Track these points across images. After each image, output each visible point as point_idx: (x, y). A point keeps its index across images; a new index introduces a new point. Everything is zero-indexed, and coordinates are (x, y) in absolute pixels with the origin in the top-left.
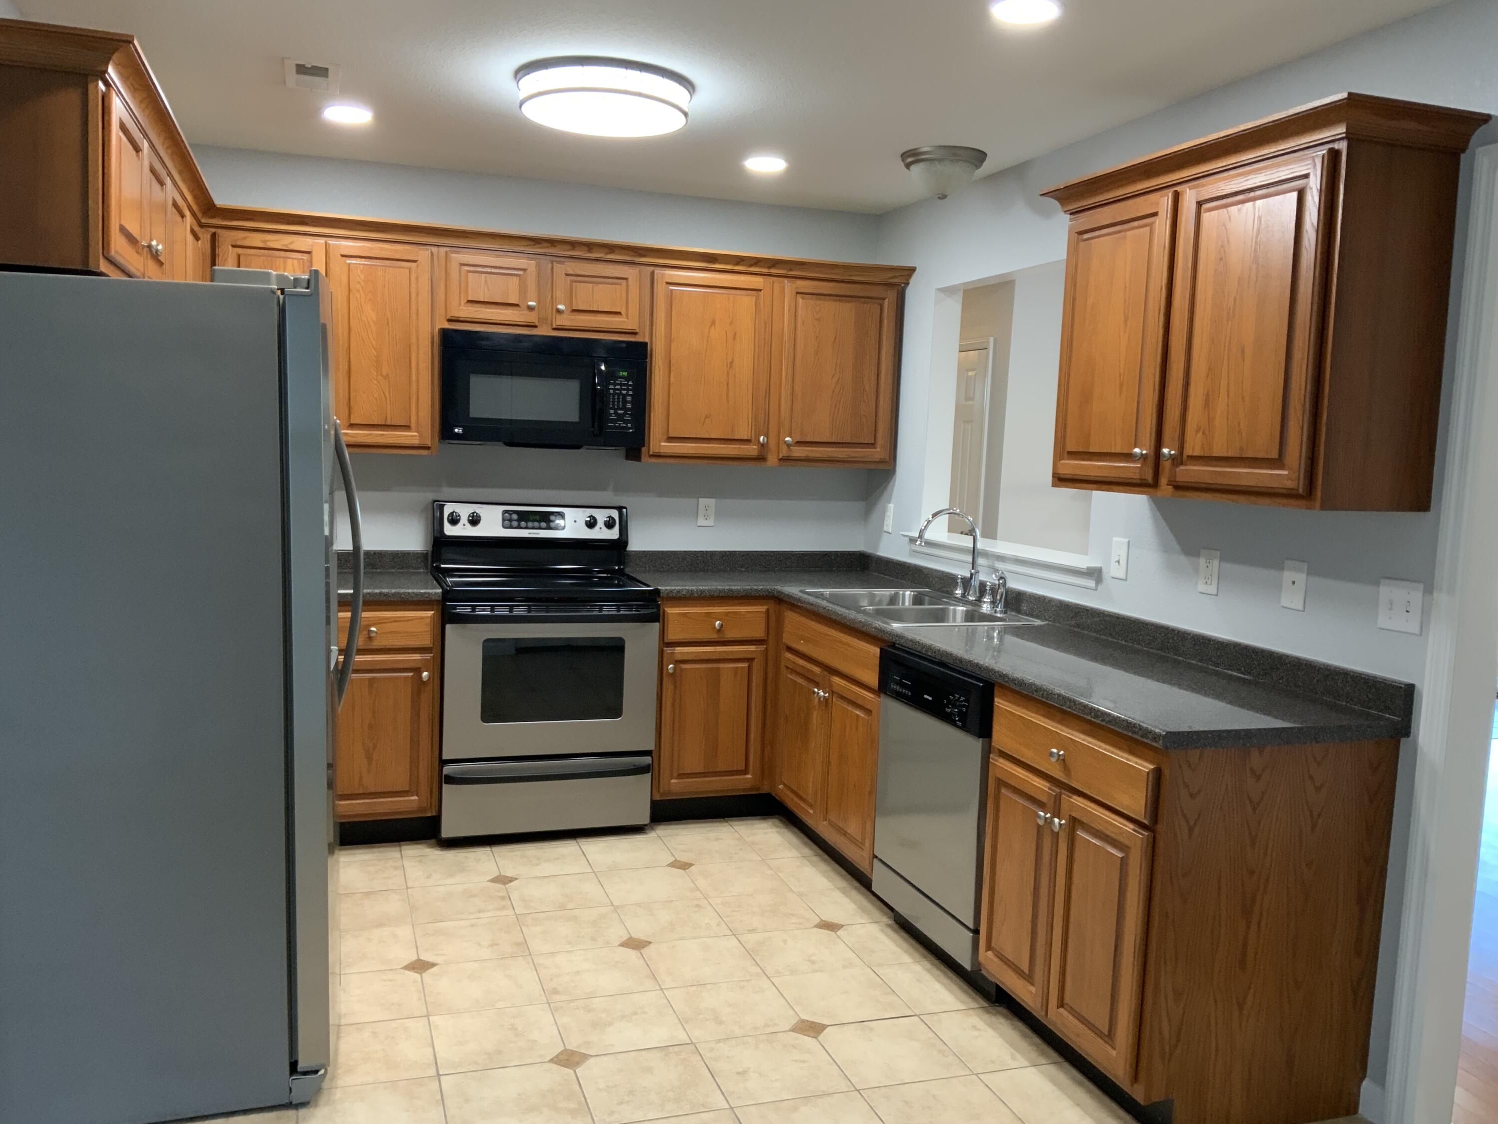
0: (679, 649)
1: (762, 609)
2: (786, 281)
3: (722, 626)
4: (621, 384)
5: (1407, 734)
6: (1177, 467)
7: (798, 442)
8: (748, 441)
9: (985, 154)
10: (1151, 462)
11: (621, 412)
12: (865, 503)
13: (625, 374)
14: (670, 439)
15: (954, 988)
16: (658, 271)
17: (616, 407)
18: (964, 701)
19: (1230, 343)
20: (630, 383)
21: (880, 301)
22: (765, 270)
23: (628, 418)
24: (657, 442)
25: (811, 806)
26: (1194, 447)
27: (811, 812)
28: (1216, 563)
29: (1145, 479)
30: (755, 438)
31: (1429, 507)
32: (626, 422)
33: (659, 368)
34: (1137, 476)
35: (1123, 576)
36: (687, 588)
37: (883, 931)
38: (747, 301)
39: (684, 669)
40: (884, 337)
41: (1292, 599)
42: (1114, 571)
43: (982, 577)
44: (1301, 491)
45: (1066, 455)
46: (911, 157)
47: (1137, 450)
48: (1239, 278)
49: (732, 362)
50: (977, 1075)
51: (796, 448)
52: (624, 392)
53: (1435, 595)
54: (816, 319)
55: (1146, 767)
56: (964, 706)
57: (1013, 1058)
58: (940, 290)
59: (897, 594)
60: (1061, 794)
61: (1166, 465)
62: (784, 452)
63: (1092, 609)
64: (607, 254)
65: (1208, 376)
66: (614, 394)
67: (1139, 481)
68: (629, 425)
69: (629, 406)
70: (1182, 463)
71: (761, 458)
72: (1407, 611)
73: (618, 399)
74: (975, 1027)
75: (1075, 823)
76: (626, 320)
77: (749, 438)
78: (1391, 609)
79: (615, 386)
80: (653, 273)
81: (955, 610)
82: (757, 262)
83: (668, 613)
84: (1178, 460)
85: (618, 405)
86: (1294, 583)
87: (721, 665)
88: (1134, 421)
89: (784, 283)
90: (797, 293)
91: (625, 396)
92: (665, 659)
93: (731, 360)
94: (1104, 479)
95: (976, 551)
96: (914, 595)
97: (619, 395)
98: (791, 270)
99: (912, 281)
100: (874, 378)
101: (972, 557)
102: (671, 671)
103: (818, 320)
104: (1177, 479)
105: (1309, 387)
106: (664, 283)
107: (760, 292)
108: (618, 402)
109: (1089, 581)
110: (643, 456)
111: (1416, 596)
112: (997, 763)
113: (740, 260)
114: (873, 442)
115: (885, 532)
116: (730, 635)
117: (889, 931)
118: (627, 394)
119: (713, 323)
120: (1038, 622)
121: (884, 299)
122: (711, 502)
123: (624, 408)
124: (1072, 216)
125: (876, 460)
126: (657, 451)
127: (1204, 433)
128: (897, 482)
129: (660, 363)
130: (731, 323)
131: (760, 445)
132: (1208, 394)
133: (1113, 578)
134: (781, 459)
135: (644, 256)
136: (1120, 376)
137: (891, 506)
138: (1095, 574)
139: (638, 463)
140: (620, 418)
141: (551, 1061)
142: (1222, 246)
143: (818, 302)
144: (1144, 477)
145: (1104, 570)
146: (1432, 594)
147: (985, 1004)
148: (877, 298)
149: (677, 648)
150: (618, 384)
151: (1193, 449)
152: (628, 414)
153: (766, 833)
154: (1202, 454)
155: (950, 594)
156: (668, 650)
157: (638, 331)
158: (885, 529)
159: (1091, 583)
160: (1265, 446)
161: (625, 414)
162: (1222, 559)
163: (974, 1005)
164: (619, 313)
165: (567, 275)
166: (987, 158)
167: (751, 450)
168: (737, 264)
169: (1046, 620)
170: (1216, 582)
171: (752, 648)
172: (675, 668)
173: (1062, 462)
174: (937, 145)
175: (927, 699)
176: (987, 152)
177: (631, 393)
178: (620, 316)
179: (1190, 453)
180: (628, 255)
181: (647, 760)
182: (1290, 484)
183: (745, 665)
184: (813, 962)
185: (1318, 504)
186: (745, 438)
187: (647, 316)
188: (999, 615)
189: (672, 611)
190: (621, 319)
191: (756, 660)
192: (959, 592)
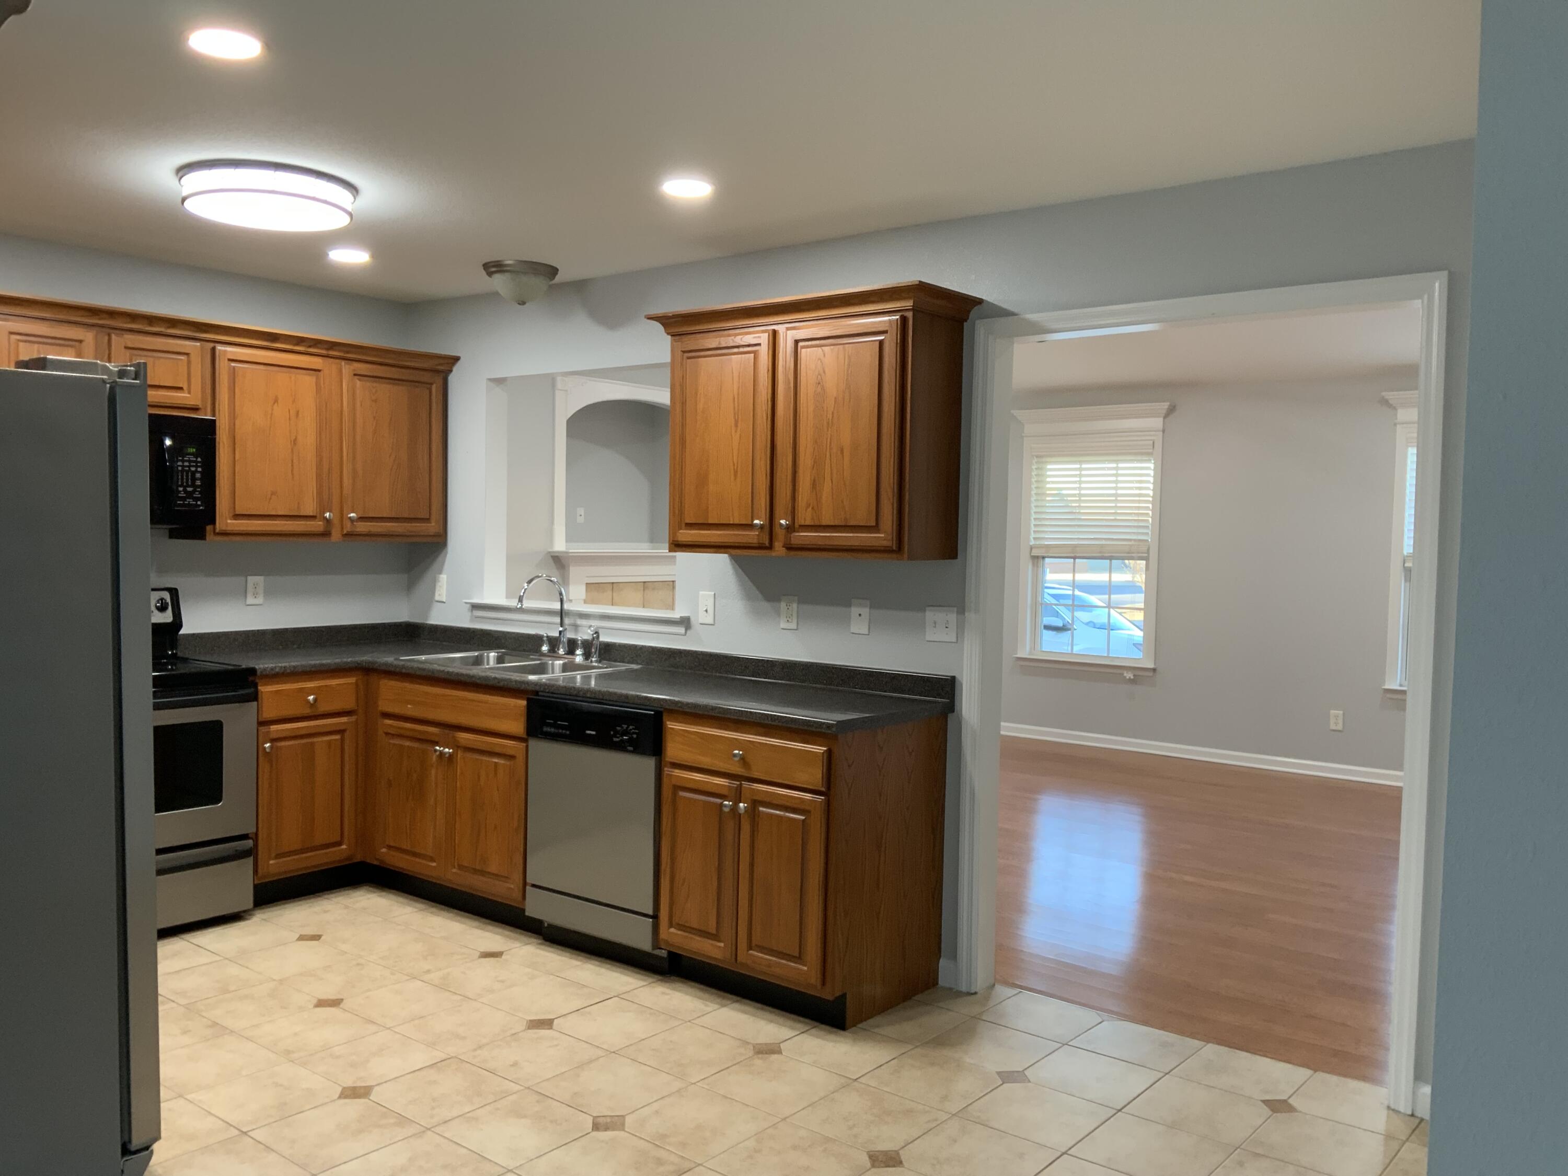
0: (274, 728)
1: (352, 680)
2: (343, 363)
3: (315, 700)
4: (190, 461)
5: (953, 711)
6: (791, 533)
7: (361, 518)
8: (313, 517)
9: (557, 270)
10: (767, 529)
11: (189, 489)
12: (406, 575)
13: (193, 450)
14: (237, 516)
15: (629, 973)
16: (219, 348)
17: (185, 484)
18: (633, 729)
19: (830, 443)
20: (199, 459)
21: (428, 386)
22: (324, 352)
23: (197, 495)
24: (224, 521)
25: (432, 859)
26: (805, 516)
27: (434, 864)
28: (795, 606)
29: (763, 544)
30: (320, 513)
31: (957, 555)
32: (196, 499)
33: (224, 444)
34: (755, 541)
35: (711, 621)
36: (280, 665)
37: (537, 948)
38: (308, 380)
39: (280, 746)
40: (433, 420)
41: (859, 626)
42: (701, 617)
43: (570, 635)
44: (894, 548)
45: (683, 525)
46: (493, 268)
47: (756, 522)
48: (835, 398)
49: (295, 440)
50: (689, 1021)
51: (360, 523)
52: (193, 469)
53: (966, 614)
54: (373, 401)
55: (820, 749)
56: (634, 733)
57: (706, 1006)
58: (490, 380)
59: (481, 656)
60: (741, 784)
61: (780, 534)
62: (348, 527)
63: (685, 651)
64: (169, 328)
65: (813, 467)
66: (182, 471)
67: (757, 545)
68: (199, 503)
69: (198, 483)
70: (794, 531)
71: (326, 534)
72: (947, 627)
73: (187, 476)
74: (663, 993)
75: (755, 804)
76: (188, 395)
77: (315, 514)
78: (935, 627)
79: (183, 463)
80: (213, 349)
81: (553, 664)
82: (316, 343)
83: (262, 692)
84: (790, 529)
85: (187, 482)
86: (860, 615)
87: (315, 740)
88: (750, 499)
89: (341, 366)
90: (355, 375)
91: (194, 473)
92: (260, 738)
93: (294, 438)
94: (723, 544)
95: (563, 612)
96: (497, 656)
97: (187, 472)
98: (348, 352)
99: (455, 369)
100: (426, 457)
101: (559, 618)
102: (268, 750)
103: (375, 401)
104: (792, 542)
105: (896, 477)
106: (227, 360)
107: (320, 373)
108: (187, 480)
109: (680, 628)
110: (207, 535)
111: (952, 617)
112: (673, 774)
113: (300, 340)
114: (428, 517)
115: (437, 601)
116: (323, 708)
117: (543, 947)
118: (196, 471)
119: (276, 401)
120: (634, 666)
121: (431, 384)
122: (260, 579)
123: (193, 485)
124: (674, 338)
125: (432, 534)
126: (224, 528)
127: (813, 508)
128: (448, 555)
129: (225, 441)
130: (294, 401)
131: (325, 522)
132: (814, 480)
133: (701, 624)
134: (346, 534)
135: (206, 332)
136: (734, 465)
137: (443, 578)
138: (685, 622)
139: (203, 541)
140: (190, 495)
141: (340, 1097)
142: (819, 374)
143: (375, 385)
144: (761, 542)
145: (692, 619)
146: (964, 614)
147: (660, 978)
148: (427, 383)
149: (272, 727)
150: (186, 461)
151: (805, 519)
152: (198, 491)
153: (369, 899)
154: (812, 524)
155: (537, 650)
156: (263, 729)
157: (200, 406)
158: (437, 598)
159: (682, 630)
160: (863, 515)
161: (194, 491)
162: (799, 602)
163: (651, 980)
164: (181, 389)
165: (126, 348)
166: (559, 272)
167: (317, 526)
168: (297, 344)
169: (640, 664)
170: (796, 621)
171: (344, 719)
172: (271, 747)
173: (681, 531)
174: (521, 259)
175: (591, 734)
176: (558, 267)
177: (199, 469)
178: (182, 391)
179: (803, 523)
180: (190, 330)
181: (250, 843)
182: (885, 543)
183: (338, 737)
184: (502, 981)
185: (906, 556)
186: (311, 514)
187: (209, 391)
188: (594, 664)
189: (265, 689)
190: (182, 395)
191: (348, 731)
192: (545, 648)
